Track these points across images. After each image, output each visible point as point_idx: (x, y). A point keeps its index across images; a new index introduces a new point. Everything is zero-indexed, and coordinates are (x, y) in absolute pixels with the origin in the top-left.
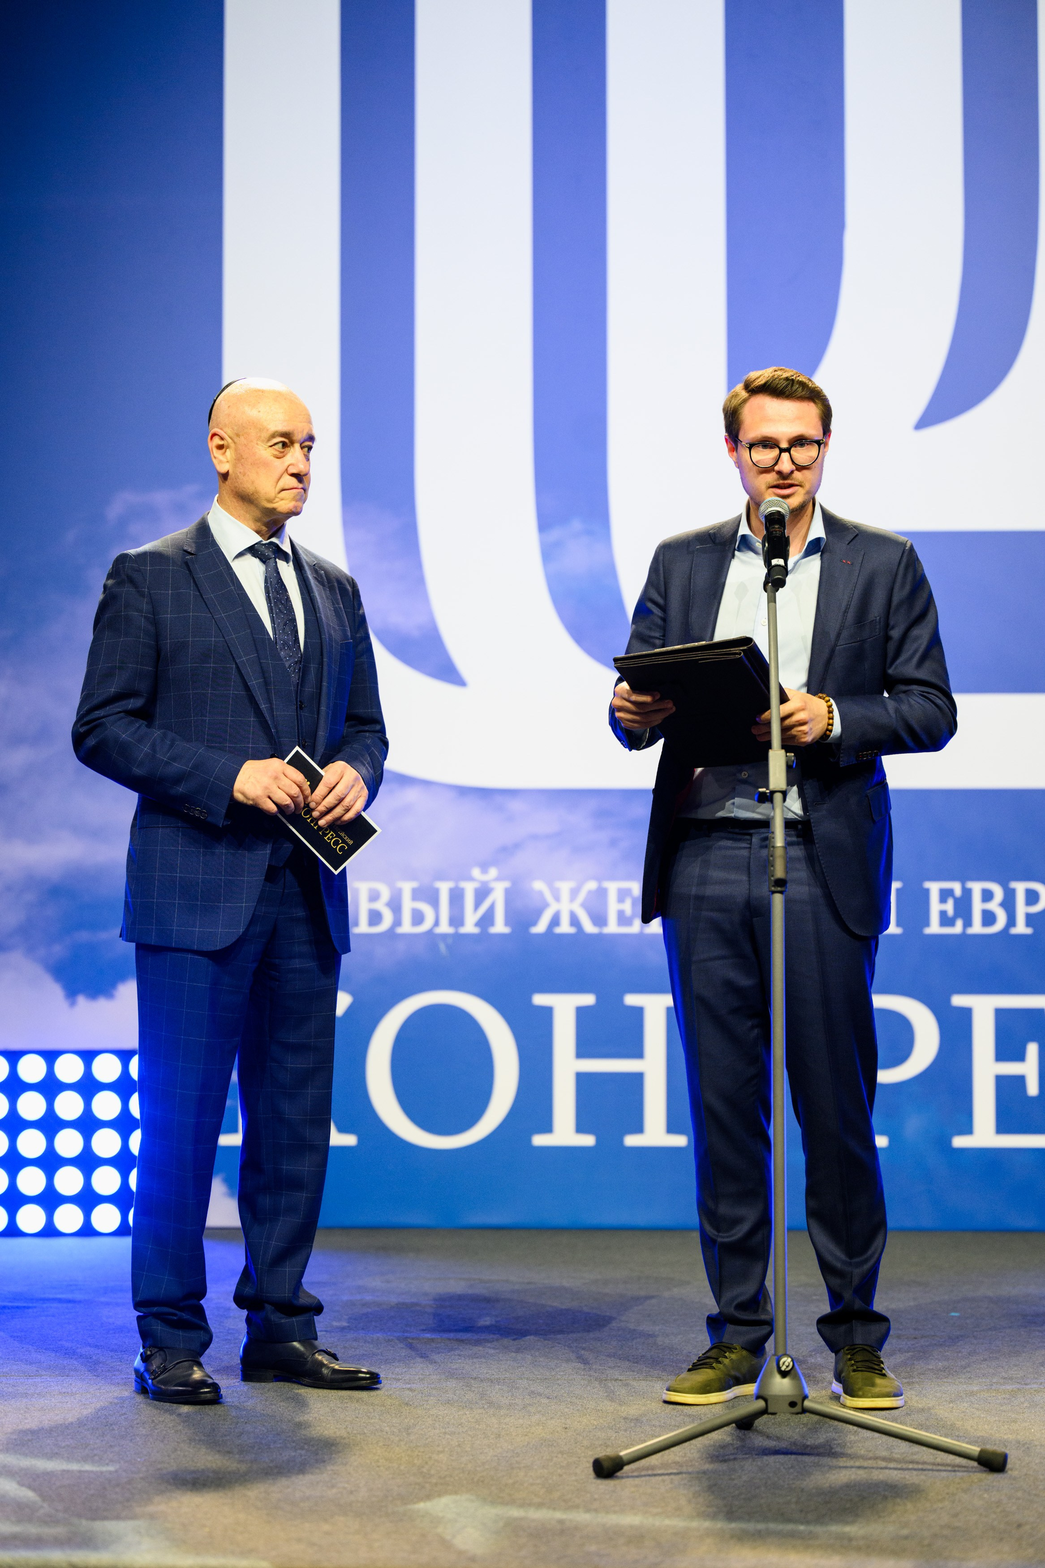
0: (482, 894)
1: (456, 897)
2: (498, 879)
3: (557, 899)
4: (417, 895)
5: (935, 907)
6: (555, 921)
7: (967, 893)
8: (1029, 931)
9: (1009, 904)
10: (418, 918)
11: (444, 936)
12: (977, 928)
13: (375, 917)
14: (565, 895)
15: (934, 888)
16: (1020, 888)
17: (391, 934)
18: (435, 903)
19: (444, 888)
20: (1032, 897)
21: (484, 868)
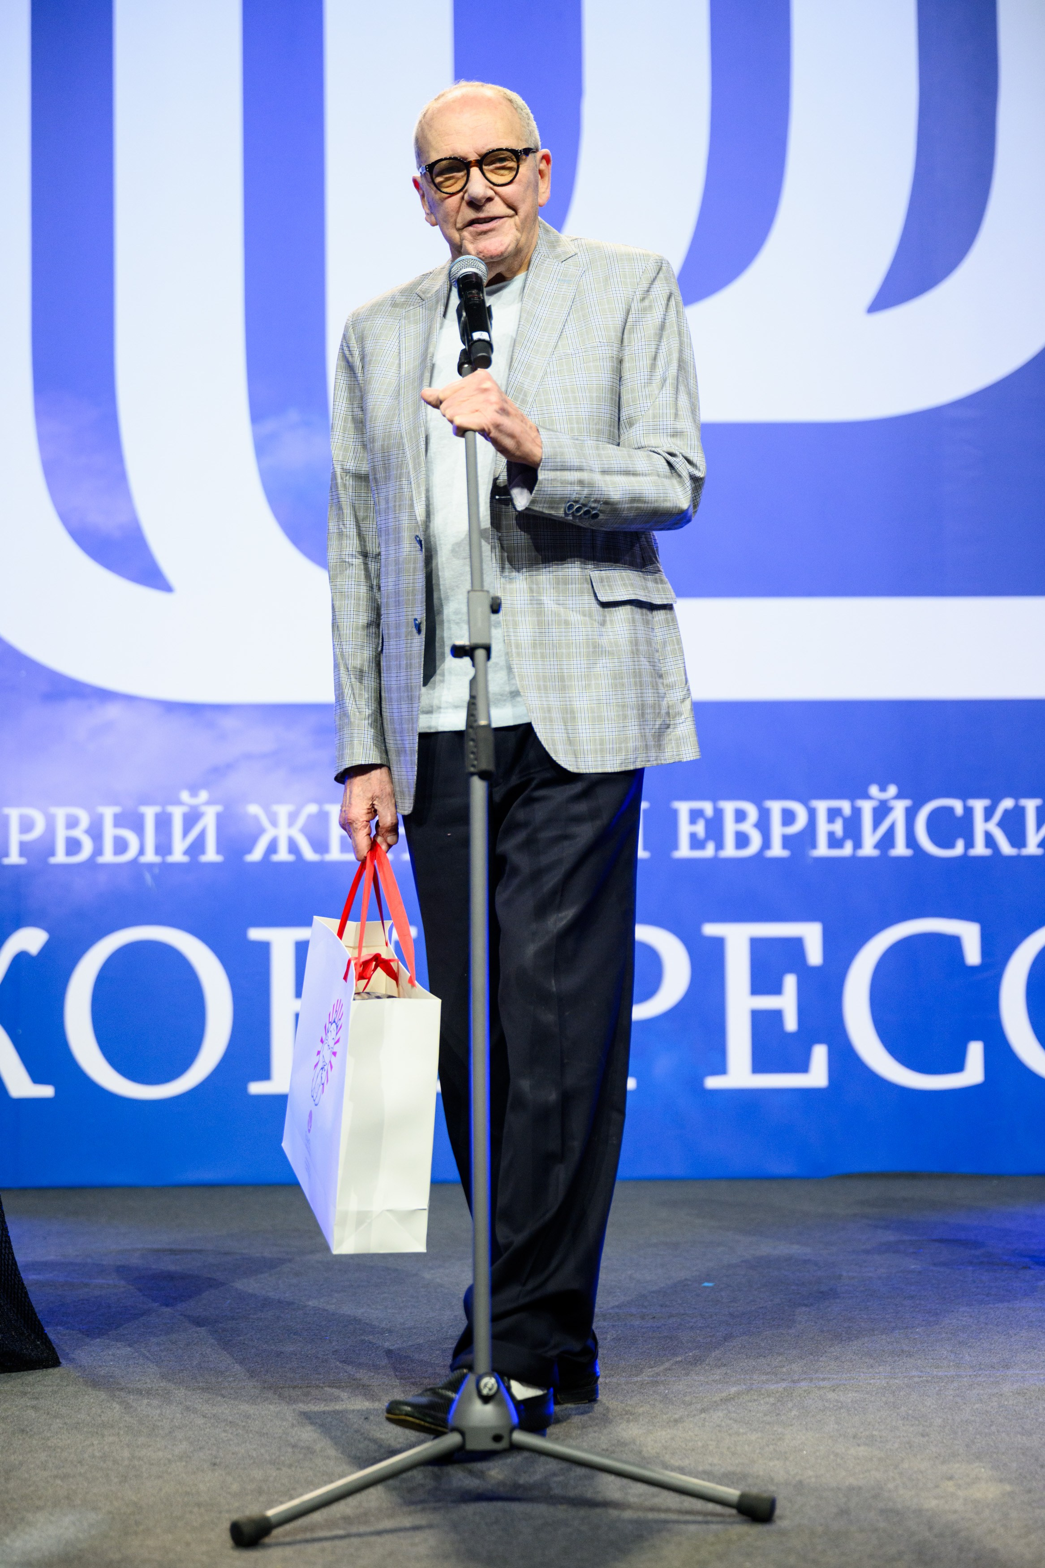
0: (192, 819)
1: (163, 823)
2: (209, 803)
3: (274, 823)
4: (119, 821)
5: (685, 829)
6: (272, 848)
7: (719, 814)
8: (785, 854)
9: (763, 825)
10: (121, 846)
11: (150, 866)
12: (730, 851)
13: (73, 846)
14: (283, 819)
15: (683, 808)
16: (776, 807)
17: (91, 864)
18: (139, 829)
19: (150, 813)
20: (788, 817)
21: (194, 791)
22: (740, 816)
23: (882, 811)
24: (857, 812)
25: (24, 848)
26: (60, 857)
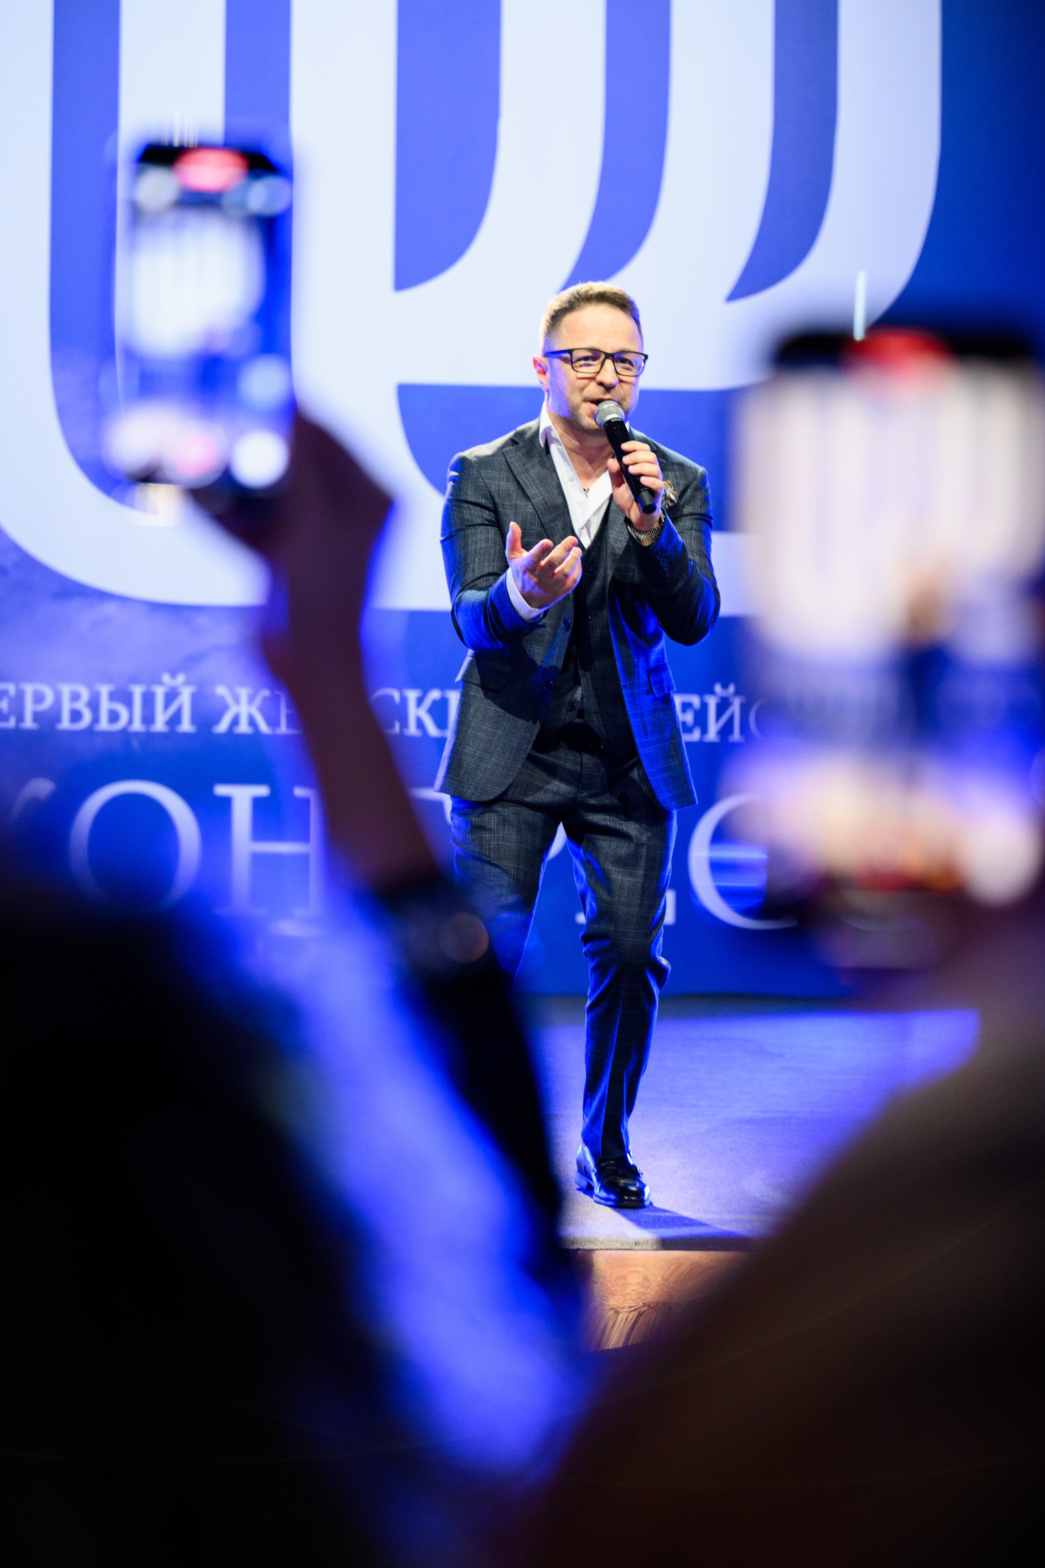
0: (171, 696)
1: (148, 700)
2: (185, 684)
3: (237, 702)
4: (113, 697)
6: (235, 721)
10: (114, 717)
11: (137, 734)
13: (76, 716)
14: (244, 700)
17: (90, 731)
18: (129, 703)
19: (137, 691)
21: (173, 674)
23: (724, 705)
24: (704, 706)
25: (37, 716)
26: (65, 724)
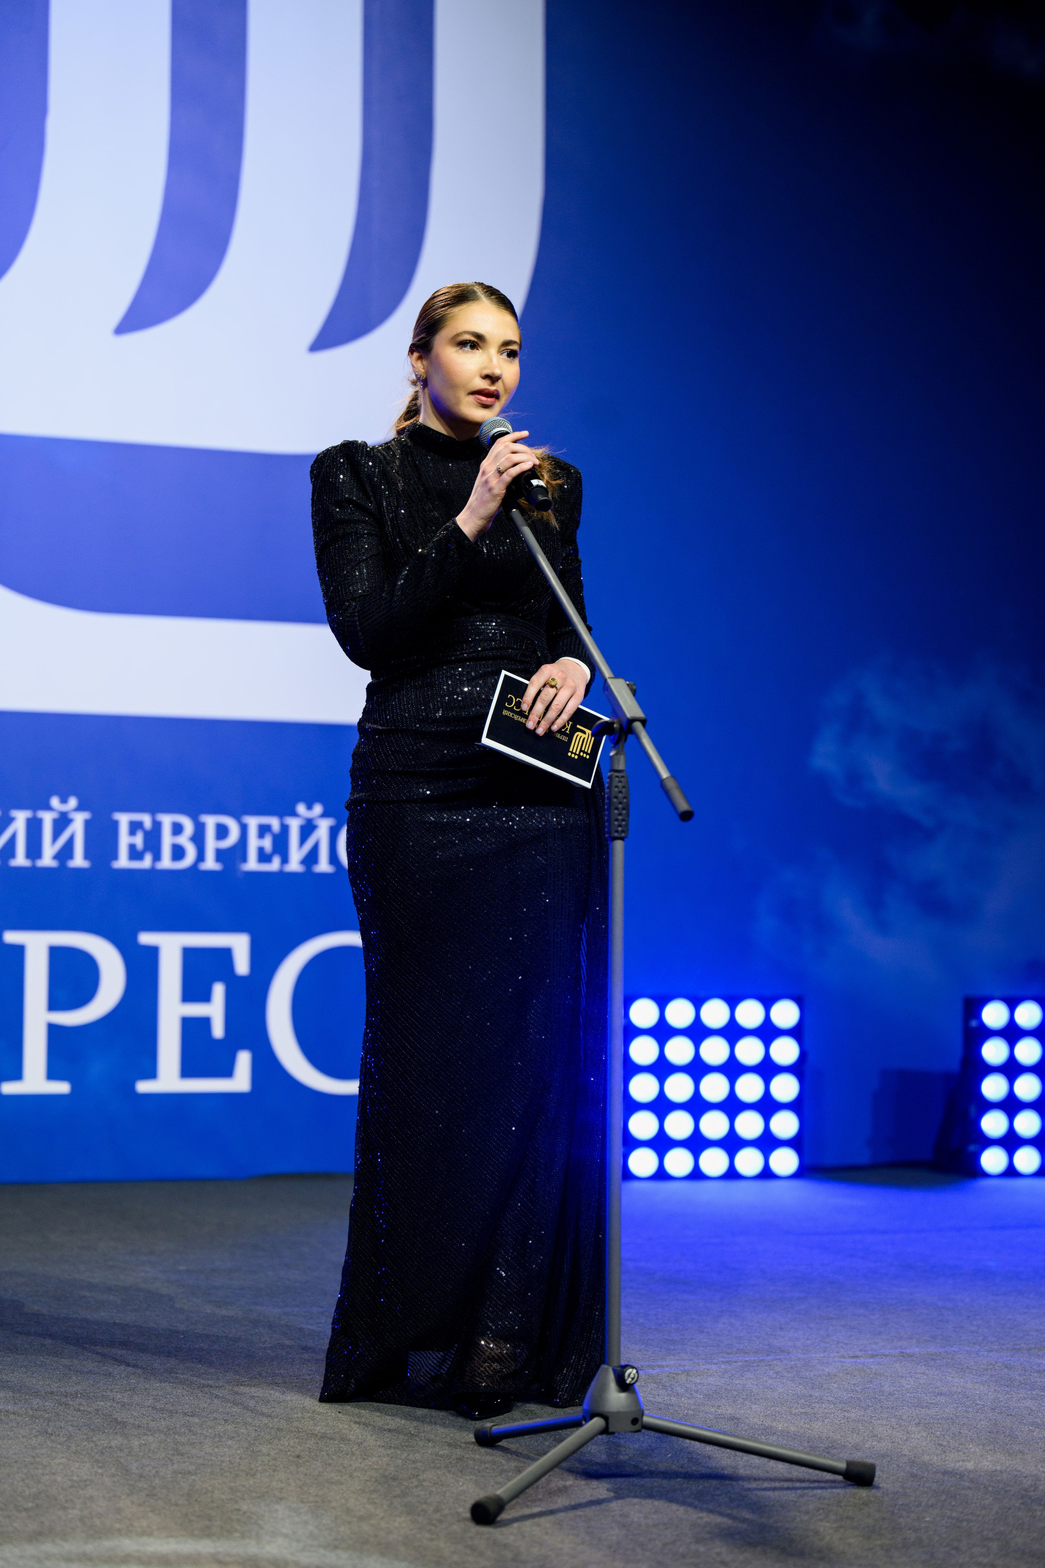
5: (124, 840)
7: (157, 826)
8: (217, 867)
9: (198, 839)
12: (166, 862)
15: (124, 819)
20: (222, 832)
22: (177, 829)
23: (308, 829)
24: (285, 829)
